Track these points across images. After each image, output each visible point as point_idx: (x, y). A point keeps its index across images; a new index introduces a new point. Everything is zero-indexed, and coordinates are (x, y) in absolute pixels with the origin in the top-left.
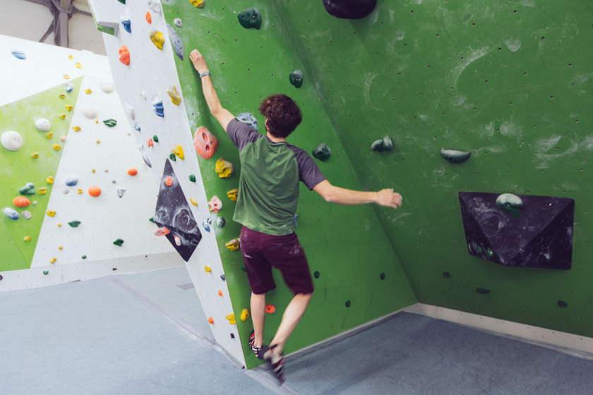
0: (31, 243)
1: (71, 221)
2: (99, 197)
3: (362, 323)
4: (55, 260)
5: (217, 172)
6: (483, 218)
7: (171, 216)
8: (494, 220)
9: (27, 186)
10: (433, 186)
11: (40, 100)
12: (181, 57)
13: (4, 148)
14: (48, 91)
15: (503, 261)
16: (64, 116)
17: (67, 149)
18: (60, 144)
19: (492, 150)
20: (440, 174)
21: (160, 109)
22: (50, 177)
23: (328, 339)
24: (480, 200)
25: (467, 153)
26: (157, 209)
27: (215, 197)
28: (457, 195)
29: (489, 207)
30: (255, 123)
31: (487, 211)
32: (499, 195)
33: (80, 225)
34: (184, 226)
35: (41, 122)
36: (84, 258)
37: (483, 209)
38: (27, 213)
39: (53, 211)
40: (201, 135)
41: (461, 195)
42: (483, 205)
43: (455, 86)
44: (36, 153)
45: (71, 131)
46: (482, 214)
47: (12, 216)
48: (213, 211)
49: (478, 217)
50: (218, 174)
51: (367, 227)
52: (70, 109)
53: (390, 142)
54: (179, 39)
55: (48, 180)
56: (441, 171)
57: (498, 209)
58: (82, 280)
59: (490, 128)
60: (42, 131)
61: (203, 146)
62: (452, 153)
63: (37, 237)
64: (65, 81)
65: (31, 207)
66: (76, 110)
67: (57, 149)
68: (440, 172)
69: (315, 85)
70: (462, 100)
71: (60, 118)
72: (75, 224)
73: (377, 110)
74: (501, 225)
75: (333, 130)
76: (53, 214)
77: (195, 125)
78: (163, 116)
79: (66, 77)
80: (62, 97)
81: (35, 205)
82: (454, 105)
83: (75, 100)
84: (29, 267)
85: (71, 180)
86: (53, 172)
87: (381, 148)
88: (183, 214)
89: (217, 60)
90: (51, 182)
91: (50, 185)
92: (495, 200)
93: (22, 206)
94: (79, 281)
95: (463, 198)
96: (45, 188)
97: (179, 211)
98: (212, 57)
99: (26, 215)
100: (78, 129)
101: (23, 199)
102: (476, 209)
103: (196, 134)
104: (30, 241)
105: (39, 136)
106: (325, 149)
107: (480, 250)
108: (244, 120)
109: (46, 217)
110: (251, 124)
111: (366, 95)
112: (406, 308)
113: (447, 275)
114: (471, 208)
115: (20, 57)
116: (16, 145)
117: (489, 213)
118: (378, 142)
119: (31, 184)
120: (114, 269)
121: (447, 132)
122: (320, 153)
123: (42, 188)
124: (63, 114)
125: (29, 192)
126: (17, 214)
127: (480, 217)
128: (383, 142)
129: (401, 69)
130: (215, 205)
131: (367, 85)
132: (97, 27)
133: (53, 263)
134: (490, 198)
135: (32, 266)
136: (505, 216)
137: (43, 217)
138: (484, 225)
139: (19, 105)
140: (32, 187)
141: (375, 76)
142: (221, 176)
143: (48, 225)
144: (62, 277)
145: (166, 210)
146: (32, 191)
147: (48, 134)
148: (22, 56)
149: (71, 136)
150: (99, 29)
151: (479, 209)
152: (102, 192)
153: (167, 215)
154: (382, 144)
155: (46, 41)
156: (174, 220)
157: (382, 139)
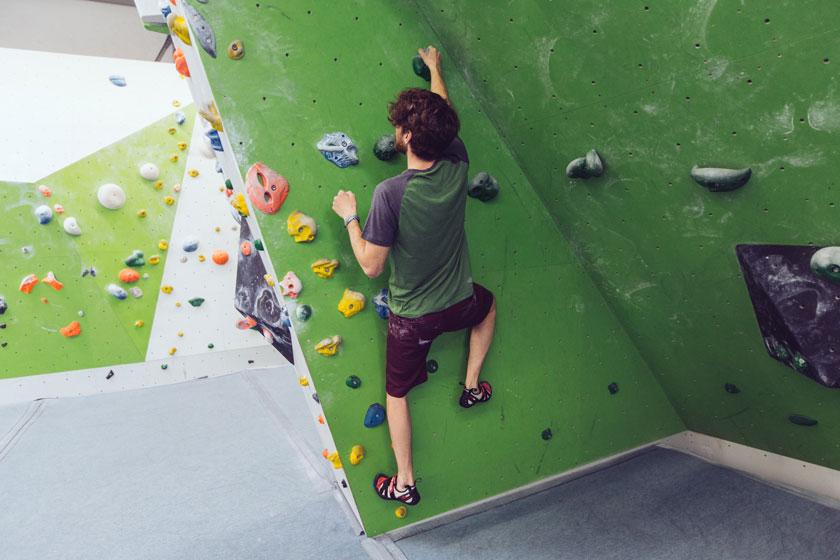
0: (145, 328)
1: (192, 298)
2: (226, 265)
3: (577, 464)
4: (174, 350)
5: (290, 233)
6: (785, 296)
7: (253, 302)
8: (807, 299)
9: (134, 254)
10: (688, 235)
11: (142, 140)
12: (212, 53)
13: (103, 207)
14: (154, 126)
15: (824, 378)
16: (176, 158)
17: (183, 203)
18: (173, 196)
19: (794, 162)
20: (698, 213)
21: (216, 139)
22: (163, 240)
23: (510, 492)
24: (779, 259)
25: (744, 170)
26: (237, 290)
27: (290, 274)
28: (735, 252)
29: (796, 274)
30: (350, 148)
31: (793, 280)
32: (818, 248)
33: (203, 304)
34: (268, 315)
35: (147, 168)
36: (211, 347)
37: (784, 278)
38: (136, 290)
39: (168, 286)
40: (256, 175)
41: (741, 250)
42: (785, 269)
43: (702, 40)
44: (142, 211)
45: (187, 177)
46: (781, 287)
47: (117, 295)
48: (288, 295)
49: (776, 292)
50: (293, 236)
51: (580, 308)
52: (184, 147)
53: (598, 161)
54: (202, 23)
55: (160, 245)
56: (698, 208)
57: (815, 277)
58: (210, 376)
59: (785, 118)
60: (149, 180)
61: (259, 193)
62: (711, 173)
63: (152, 321)
64: (174, 110)
65: (140, 282)
66: (191, 148)
67: (171, 203)
68: (696, 209)
69: (462, 73)
70: (721, 67)
71: (171, 160)
72: (197, 303)
73: (568, 104)
74: (821, 308)
75: (503, 146)
76: (169, 290)
77: (246, 160)
78: (222, 150)
79: (176, 104)
80: (172, 131)
81: (146, 279)
82: (708, 79)
83: (190, 134)
84: (142, 359)
85: (188, 245)
86: (167, 235)
87: (581, 173)
88: (266, 299)
89: (275, 49)
90: (165, 247)
91: (164, 251)
92: (809, 262)
93: (130, 281)
94: (206, 377)
95: (746, 256)
96: (157, 256)
97: (260, 294)
98: (267, 46)
99: (136, 292)
100: (195, 174)
101: (130, 272)
102: (770, 277)
103: (247, 176)
104: (142, 325)
105: (145, 188)
106: (488, 181)
107: (783, 352)
108: (331, 145)
109: (161, 295)
110: (342, 152)
111: (545, 80)
112: (659, 441)
113: (732, 389)
114: (760, 276)
115: (118, 83)
116: (117, 201)
117: (797, 284)
118: (575, 162)
119: (138, 252)
120: (250, 362)
121: (699, 133)
122: (477, 189)
123: (153, 256)
124: (175, 155)
125: (137, 262)
126: (123, 292)
127: (779, 292)
128: (585, 161)
129: (597, 21)
130: (291, 286)
131: (544, 61)
132: (143, 24)
133: (172, 354)
134: (798, 256)
135: (147, 359)
136: (829, 291)
137: (157, 295)
138: (787, 308)
139: (118, 147)
140: (140, 256)
141: (553, 42)
142: (298, 239)
143: (164, 305)
144: (185, 373)
145: (246, 292)
146: (141, 261)
147: (156, 184)
148: (122, 82)
149: (187, 183)
150: (147, 27)
151: (776, 278)
152: (230, 259)
153: (248, 298)
154: (584, 165)
155: (163, 59)
156: (256, 306)
157: (585, 156)
